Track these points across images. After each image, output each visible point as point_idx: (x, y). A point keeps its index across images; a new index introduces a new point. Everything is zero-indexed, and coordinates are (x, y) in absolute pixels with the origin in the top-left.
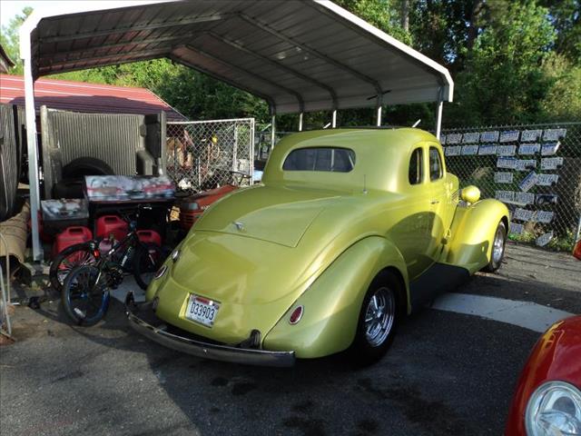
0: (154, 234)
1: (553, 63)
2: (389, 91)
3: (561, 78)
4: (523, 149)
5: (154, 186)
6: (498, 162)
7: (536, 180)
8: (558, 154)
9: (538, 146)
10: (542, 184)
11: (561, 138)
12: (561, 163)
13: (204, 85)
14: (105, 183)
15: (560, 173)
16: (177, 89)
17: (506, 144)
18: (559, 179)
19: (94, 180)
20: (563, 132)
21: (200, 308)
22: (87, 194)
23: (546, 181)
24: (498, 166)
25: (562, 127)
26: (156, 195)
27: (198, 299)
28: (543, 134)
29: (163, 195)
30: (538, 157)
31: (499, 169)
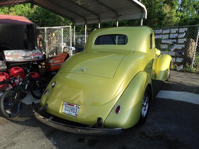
0: (36, 74)
1: (166, 8)
2: (121, 15)
3: (169, 13)
4: (171, 36)
5: (34, 54)
6: (162, 41)
7: (176, 47)
8: (184, 37)
9: (177, 35)
10: (178, 48)
11: (185, 31)
12: (186, 41)
13: (44, 16)
14: (13, 53)
15: (185, 44)
16: (34, 17)
17: (165, 34)
18: (185, 46)
19: (8, 52)
20: (186, 29)
21: (69, 108)
22: (5, 58)
23: (180, 47)
24: (162, 42)
25: (186, 27)
26: (35, 58)
27: (68, 104)
28: (179, 30)
29: (38, 58)
30: (177, 38)
31: (162, 44)
